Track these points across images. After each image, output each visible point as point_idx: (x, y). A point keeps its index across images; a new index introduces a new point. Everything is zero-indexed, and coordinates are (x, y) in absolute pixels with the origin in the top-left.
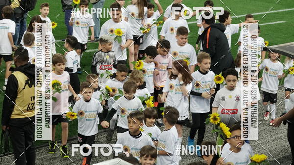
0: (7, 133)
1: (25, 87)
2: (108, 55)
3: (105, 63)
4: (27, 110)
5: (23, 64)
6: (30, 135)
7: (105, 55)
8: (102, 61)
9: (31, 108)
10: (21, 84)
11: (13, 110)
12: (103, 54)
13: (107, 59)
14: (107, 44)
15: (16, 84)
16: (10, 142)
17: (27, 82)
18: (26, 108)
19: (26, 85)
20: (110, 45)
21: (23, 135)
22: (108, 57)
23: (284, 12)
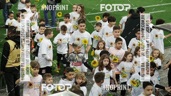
0: (3, 76)
1: (14, 49)
2: (77, 56)
3: (75, 61)
4: (15, 62)
5: (13, 36)
6: (17, 77)
7: (75, 56)
8: (73, 60)
9: (18, 61)
10: (12, 47)
11: (7, 63)
12: (74, 55)
13: (76, 59)
14: (77, 48)
15: (9, 47)
16: (5, 81)
17: (15, 46)
18: (15, 61)
19: (14, 48)
20: (79, 48)
21: (13, 77)
22: (77, 57)
23: (165, 5)
